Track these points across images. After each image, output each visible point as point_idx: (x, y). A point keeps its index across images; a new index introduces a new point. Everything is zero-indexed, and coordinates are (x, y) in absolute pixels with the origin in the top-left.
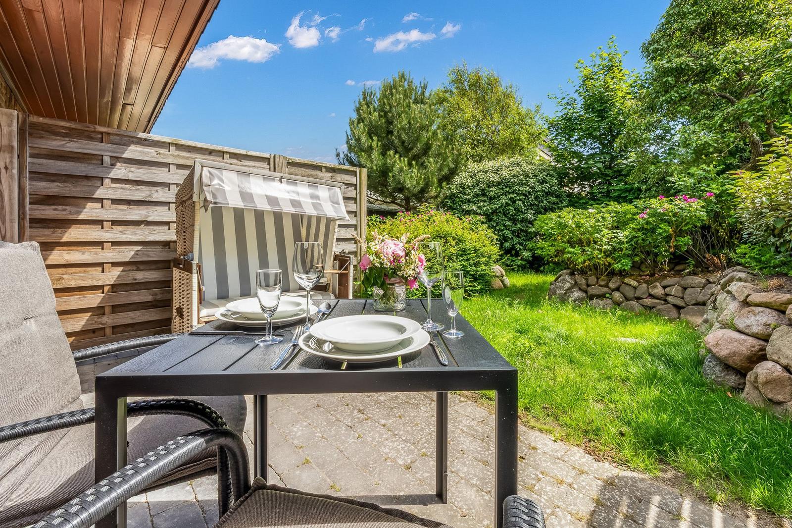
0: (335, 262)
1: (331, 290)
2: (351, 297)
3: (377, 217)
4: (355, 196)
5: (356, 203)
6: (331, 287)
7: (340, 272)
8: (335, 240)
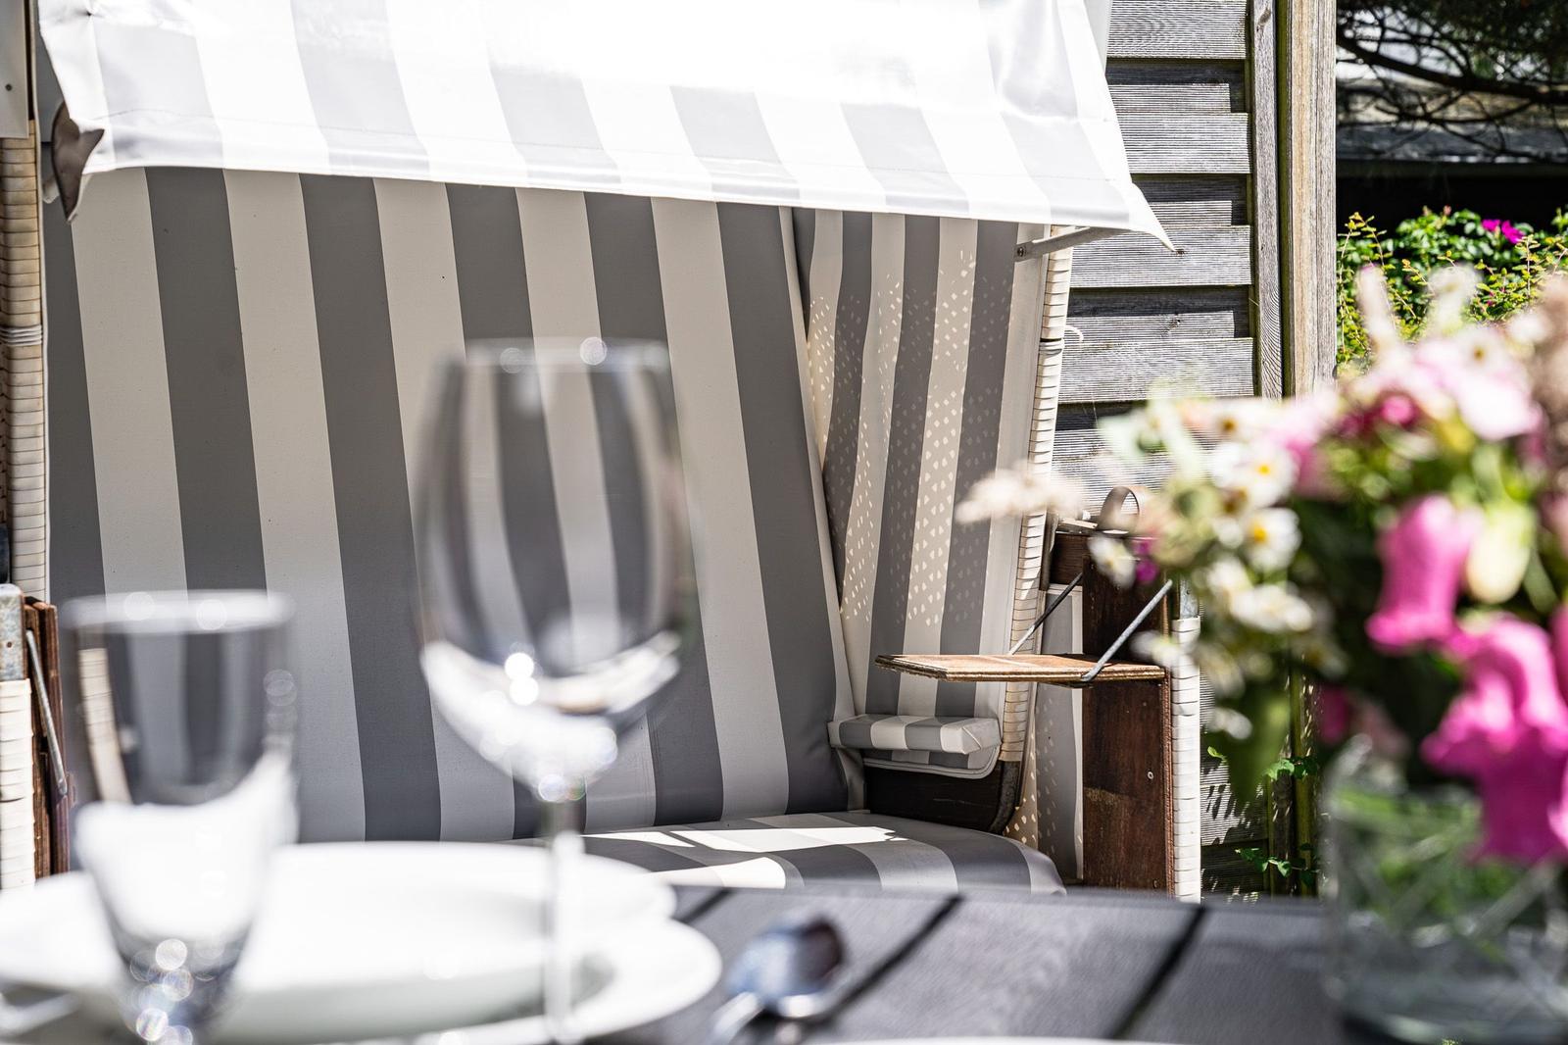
0: (1057, 590)
1: (1029, 818)
2: (1189, 883)
3: (1456, 230)
4: (1235, 50)
5: (1243, 102)
6: (1031, 797)
7: (1090, 669)
8: (1049, 415)
